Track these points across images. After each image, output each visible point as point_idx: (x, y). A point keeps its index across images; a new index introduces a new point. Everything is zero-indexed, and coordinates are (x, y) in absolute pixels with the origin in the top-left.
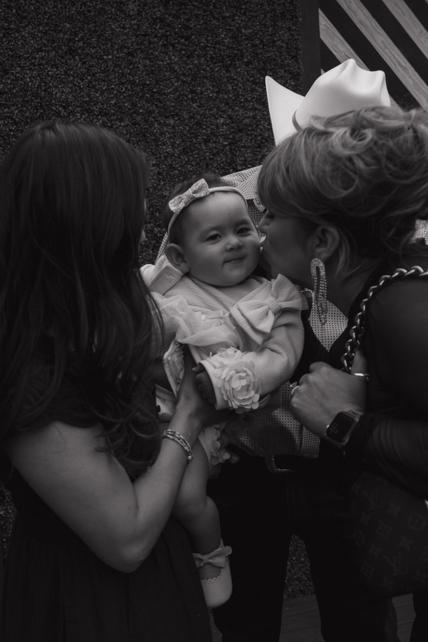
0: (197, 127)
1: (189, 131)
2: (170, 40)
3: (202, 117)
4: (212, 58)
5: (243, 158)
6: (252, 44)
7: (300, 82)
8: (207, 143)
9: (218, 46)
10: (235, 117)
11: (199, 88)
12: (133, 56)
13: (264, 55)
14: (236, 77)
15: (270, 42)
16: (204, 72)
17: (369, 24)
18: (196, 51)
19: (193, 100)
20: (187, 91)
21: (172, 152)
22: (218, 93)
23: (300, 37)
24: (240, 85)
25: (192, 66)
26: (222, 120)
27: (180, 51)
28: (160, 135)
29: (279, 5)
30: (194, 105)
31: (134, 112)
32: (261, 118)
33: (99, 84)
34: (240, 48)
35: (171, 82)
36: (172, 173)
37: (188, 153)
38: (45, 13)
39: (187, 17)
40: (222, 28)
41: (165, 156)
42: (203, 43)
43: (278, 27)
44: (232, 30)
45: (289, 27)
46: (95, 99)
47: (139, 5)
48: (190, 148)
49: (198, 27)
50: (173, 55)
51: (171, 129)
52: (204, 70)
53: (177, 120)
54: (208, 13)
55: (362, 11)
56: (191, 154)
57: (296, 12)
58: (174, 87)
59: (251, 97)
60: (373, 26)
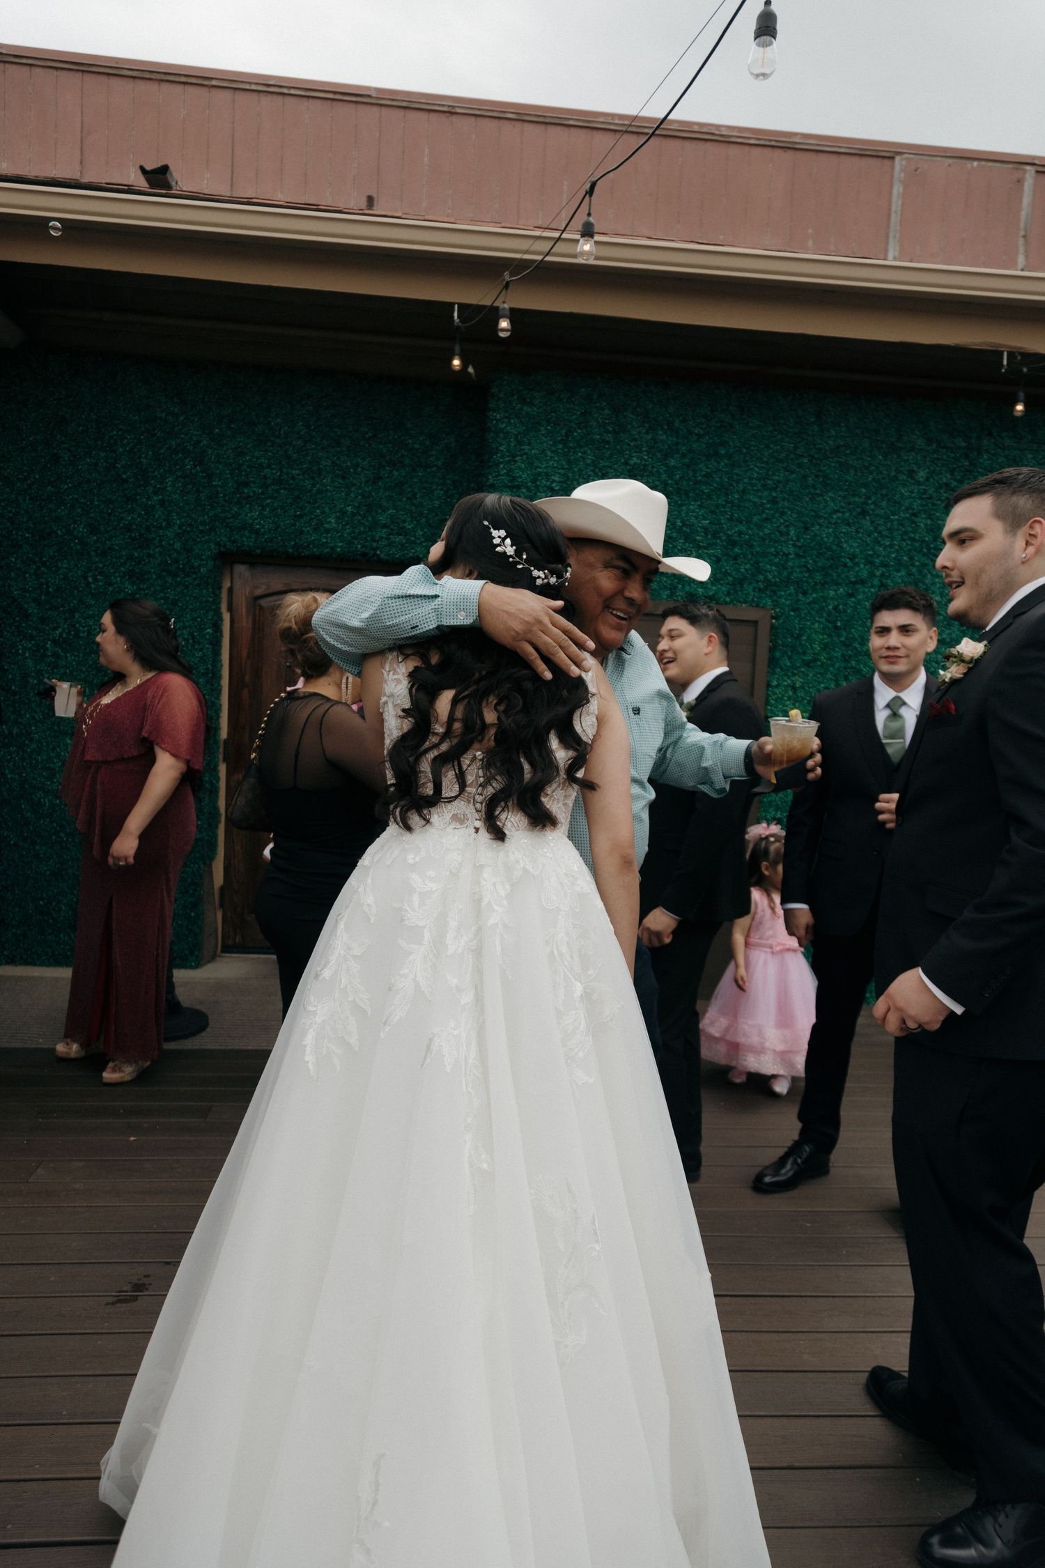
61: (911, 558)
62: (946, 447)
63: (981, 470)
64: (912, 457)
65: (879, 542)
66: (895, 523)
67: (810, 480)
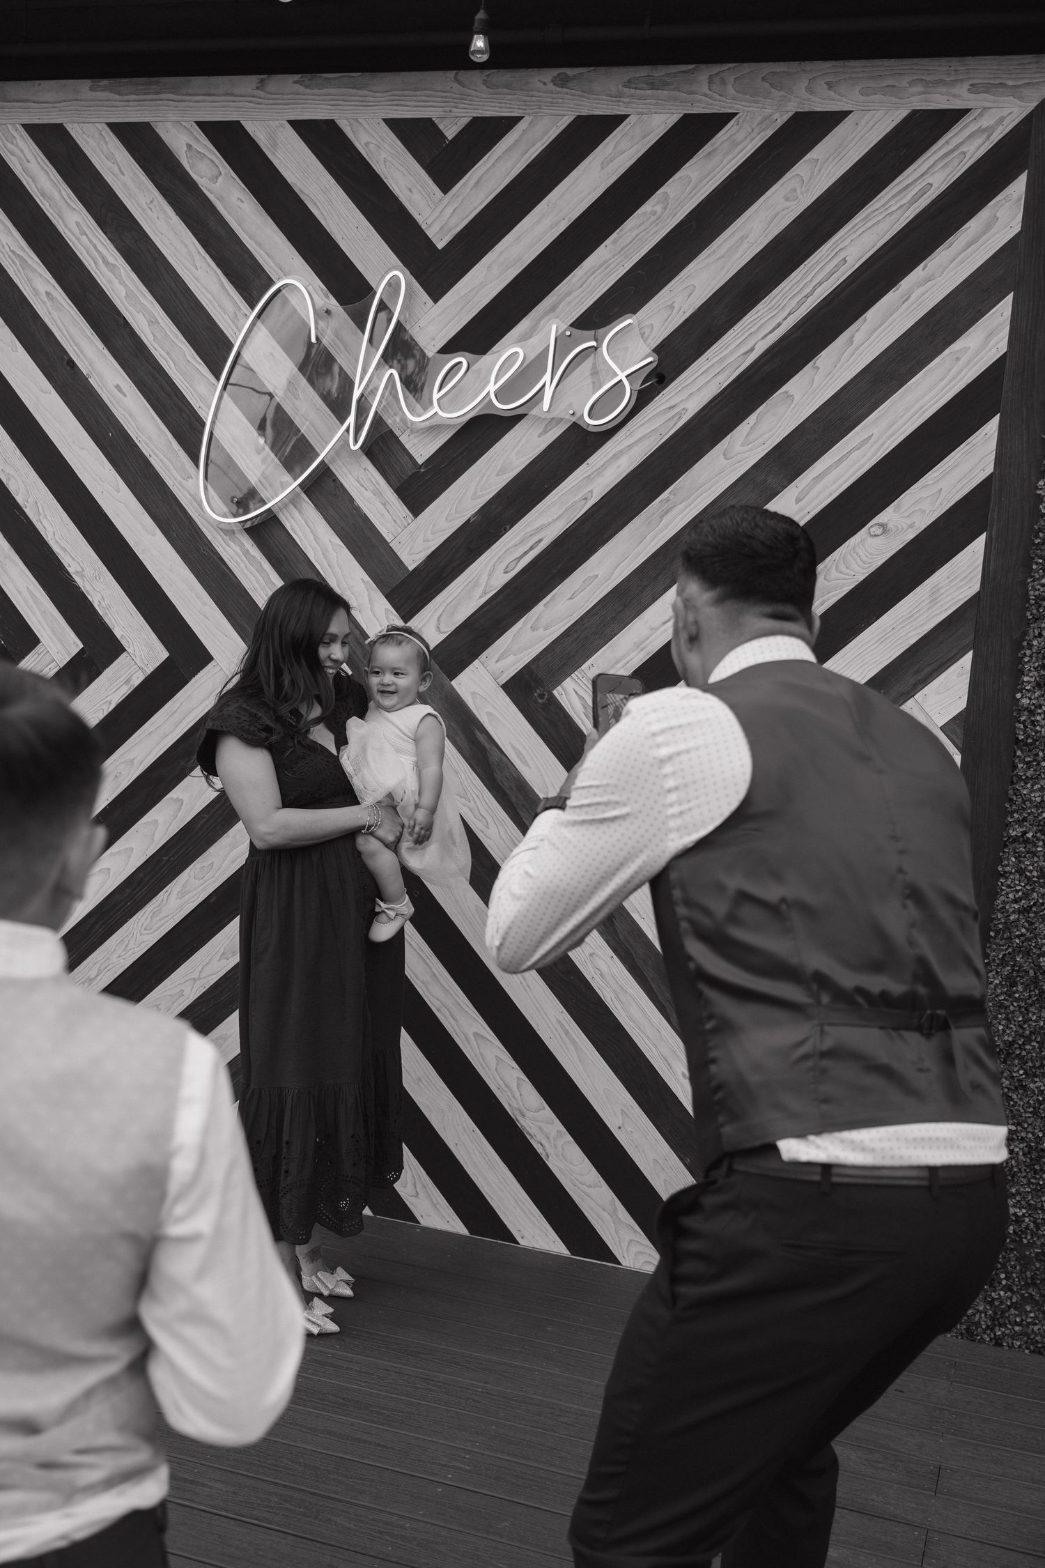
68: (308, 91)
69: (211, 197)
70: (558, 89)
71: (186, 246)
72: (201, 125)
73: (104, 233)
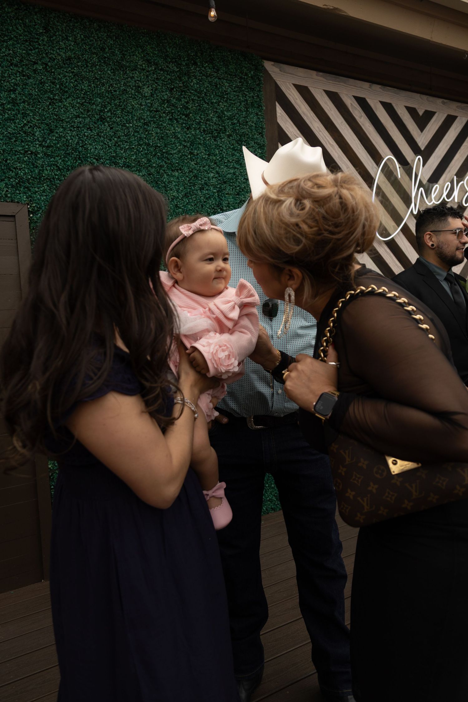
0: (194, 178)
1: (189, 181)
2: (174, 116)
3: (198, 172)
4: (204, 131)
5: (227, 202)
6: (231, 123)
7: (264, 151)
8: (202, 190)
9: (208, 122)
10: (221, 173)
11: (196, 151)
12: (148, 125)
13: (240, 131)
14: (221, 145)
15: (244, 122)
16: (199, 140)
17: (309, 115)
18: (193, 125)
19: (191, 159)
20: (187, 153)
21: (177, 195)
22: (209, 155)
23: (264, 120)
24: (224, 150)
25: (190, 135)
26: (212, 175)
27: (182, 124)
28: (168, 183)
29: (250, 97)
30: (192, 163)
31: (149, 166)
32: (239, 174)
33: (123, 144)
34: (224, 125)
35: (176, 145)
36: (177, 211)
37: (188, 196)
38: (82, 90)
39: (186, 101)
40: (211, 110)
41: (172, 198)
42: (198, 119)
43: (249, 113)
44: (218, 112)
45: (257, 113)
46: (120, 155)
47: (152, 90)
48: (190, 193)
49: (194, 108)
50: (177, 127)
51: (176, 179)
52: (199, 139)
53: (180, 173)
54: (201, 98)
55: (304, 106)
56: (190, 197)
57: (261, 103)
58: (178, 149)
59: (231, 159)
60: (311, 116)
61: (149, 161)
62: (161, 70)
63: (192, 92)
64: (136, 75)
65: (119, 146)
66: (131, 129)
67: (47, 86)
68: (383, 92)
69: (360, 124)
70: (443, 105)
71: (355, 140)
72: (355, 97)
73: (328, 132)
